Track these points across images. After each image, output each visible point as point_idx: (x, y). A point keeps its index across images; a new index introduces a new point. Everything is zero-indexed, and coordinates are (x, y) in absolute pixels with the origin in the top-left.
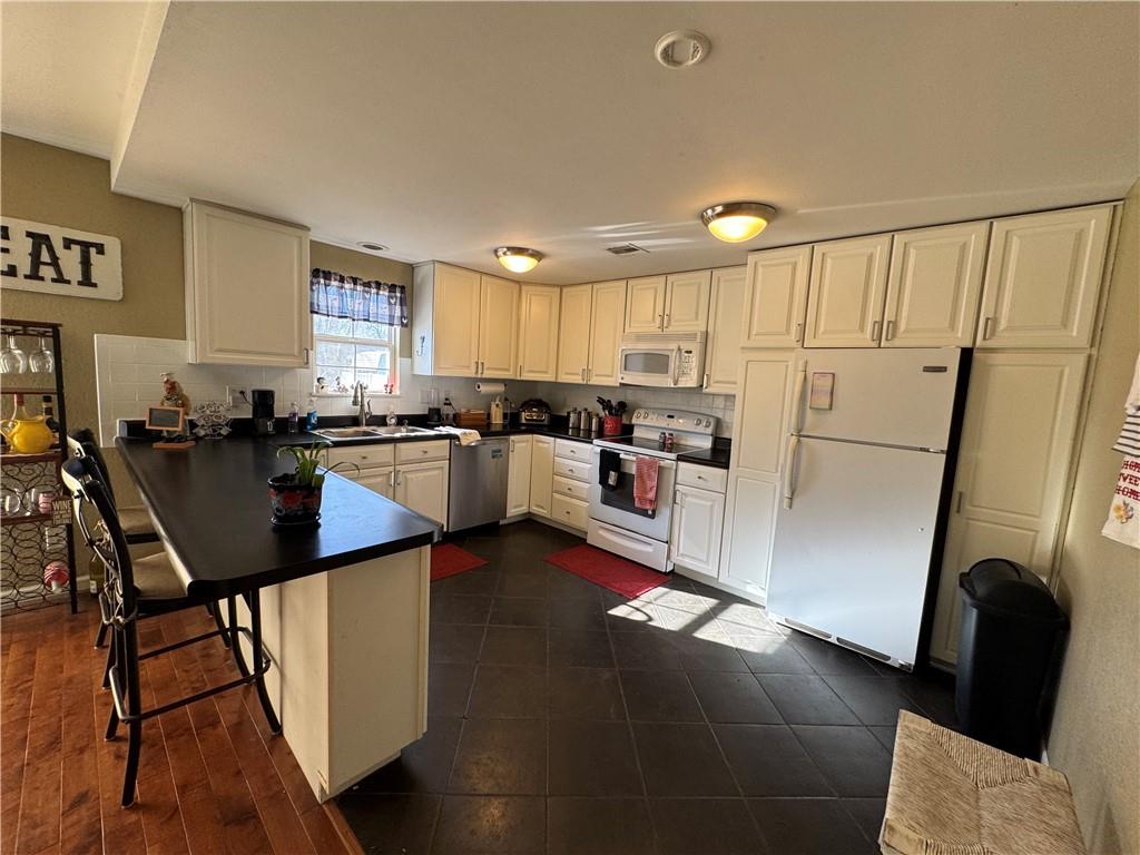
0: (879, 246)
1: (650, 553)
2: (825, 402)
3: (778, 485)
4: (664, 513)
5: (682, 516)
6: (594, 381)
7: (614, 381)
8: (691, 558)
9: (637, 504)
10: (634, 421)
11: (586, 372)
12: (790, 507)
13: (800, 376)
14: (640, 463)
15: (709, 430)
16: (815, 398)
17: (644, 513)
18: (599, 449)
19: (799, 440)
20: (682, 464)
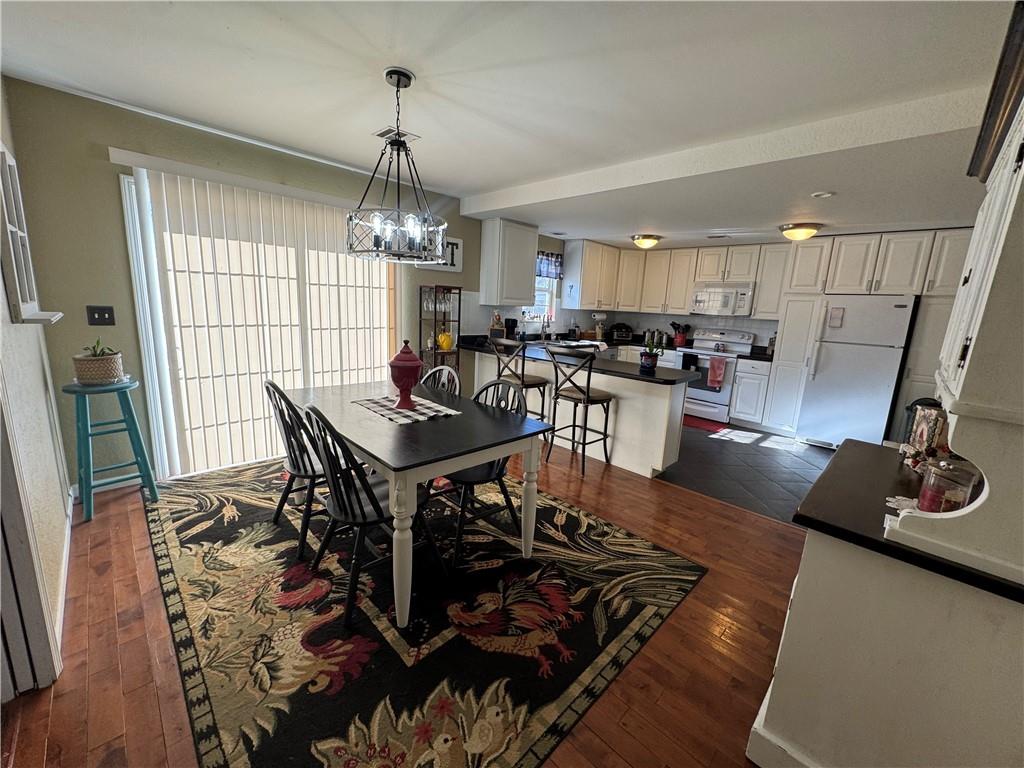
0: (874, 240)
1: (718, 413)
2: (838, 323)
3: (805, 372)
4: (727, 389)
5: (739, 389)
6: (670, 311)
7: (686, 312)
8: (740, 412)
9: (709, 384)
10: (695, 337)
11: (665, 306)
12: (814, 379)
13: (824, 309)
14: (713, 360)
15: (750, 342)
16: (832, 321)
17: (713, 389)
18: (682, 354)
19: (821, 345)
20: (740, 360)
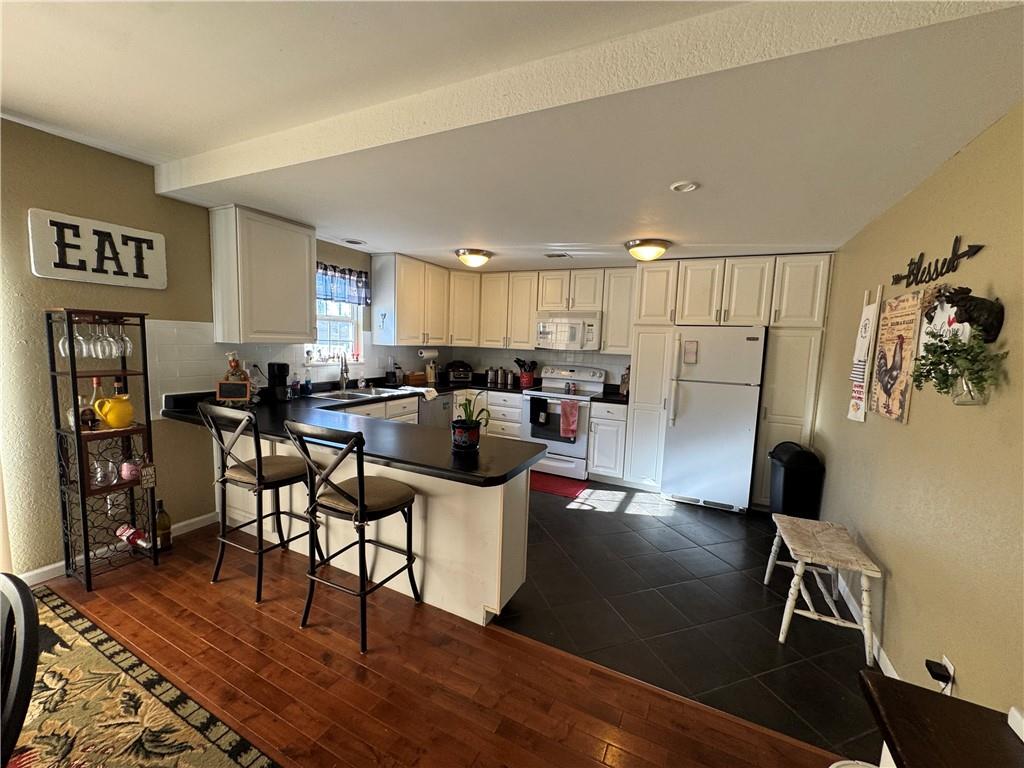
0: (718, 265)
1: (574, 469)
2: (692, 359)
3: (664, 416)
4: (583, 438)
5: (596, 439)
6: (513, 346)
7: (530, 346)
8: (601, 467)
9: (562, 434)
10: (543, 375)
11: (507, 339)
12: (674, 424)
13: (677, 343)
14: (564, 405)
15: (602, 380)
16: (687, 356)
17: (567, 440)
18: (529, 398)
19: (678, 384)
20: (594, 404)
